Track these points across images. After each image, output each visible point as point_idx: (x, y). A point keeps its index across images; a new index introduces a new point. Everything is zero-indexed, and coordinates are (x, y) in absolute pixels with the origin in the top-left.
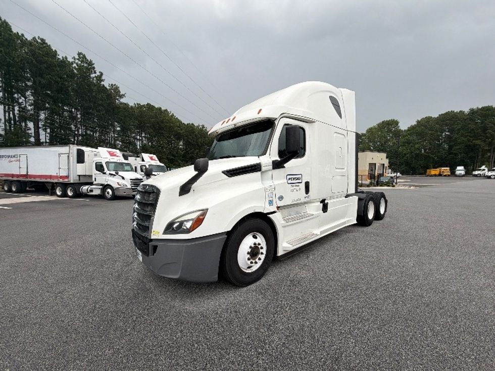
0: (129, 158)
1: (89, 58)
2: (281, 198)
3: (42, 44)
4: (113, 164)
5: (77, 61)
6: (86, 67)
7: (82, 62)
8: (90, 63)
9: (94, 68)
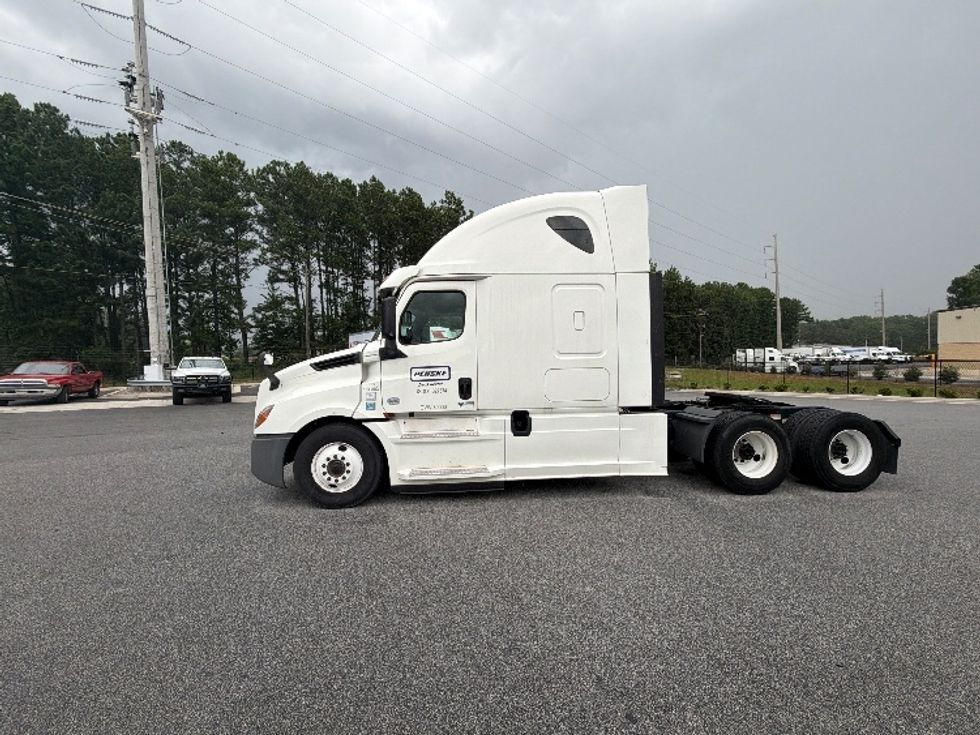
1: (457, 196)
2: (394, 401)
3: (409, 195)
5: (445, 205)
6: (454, 210)
7: (450, 203)
8: (459, 203)
9: (462, 207)
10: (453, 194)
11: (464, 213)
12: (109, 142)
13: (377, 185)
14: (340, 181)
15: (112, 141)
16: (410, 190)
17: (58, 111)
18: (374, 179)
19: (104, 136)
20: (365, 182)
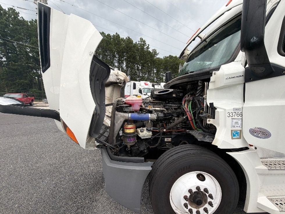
0: (155, 86)
3: (128, 39)
4: (147, 89)
5: (140, 43)
6: (143, 44)
7: (141, 42)
8: (144, 42)
9: (146, 43)
10: (142, 39)
11: (146, 45)
12: (33, 22)
13: (118, 36)
14: (106, 35)
15: (34, 22)
16: (129, 37)
17: (15, 10)
18: (117, 34)
19: (31, 20)
20: (114, 35)
